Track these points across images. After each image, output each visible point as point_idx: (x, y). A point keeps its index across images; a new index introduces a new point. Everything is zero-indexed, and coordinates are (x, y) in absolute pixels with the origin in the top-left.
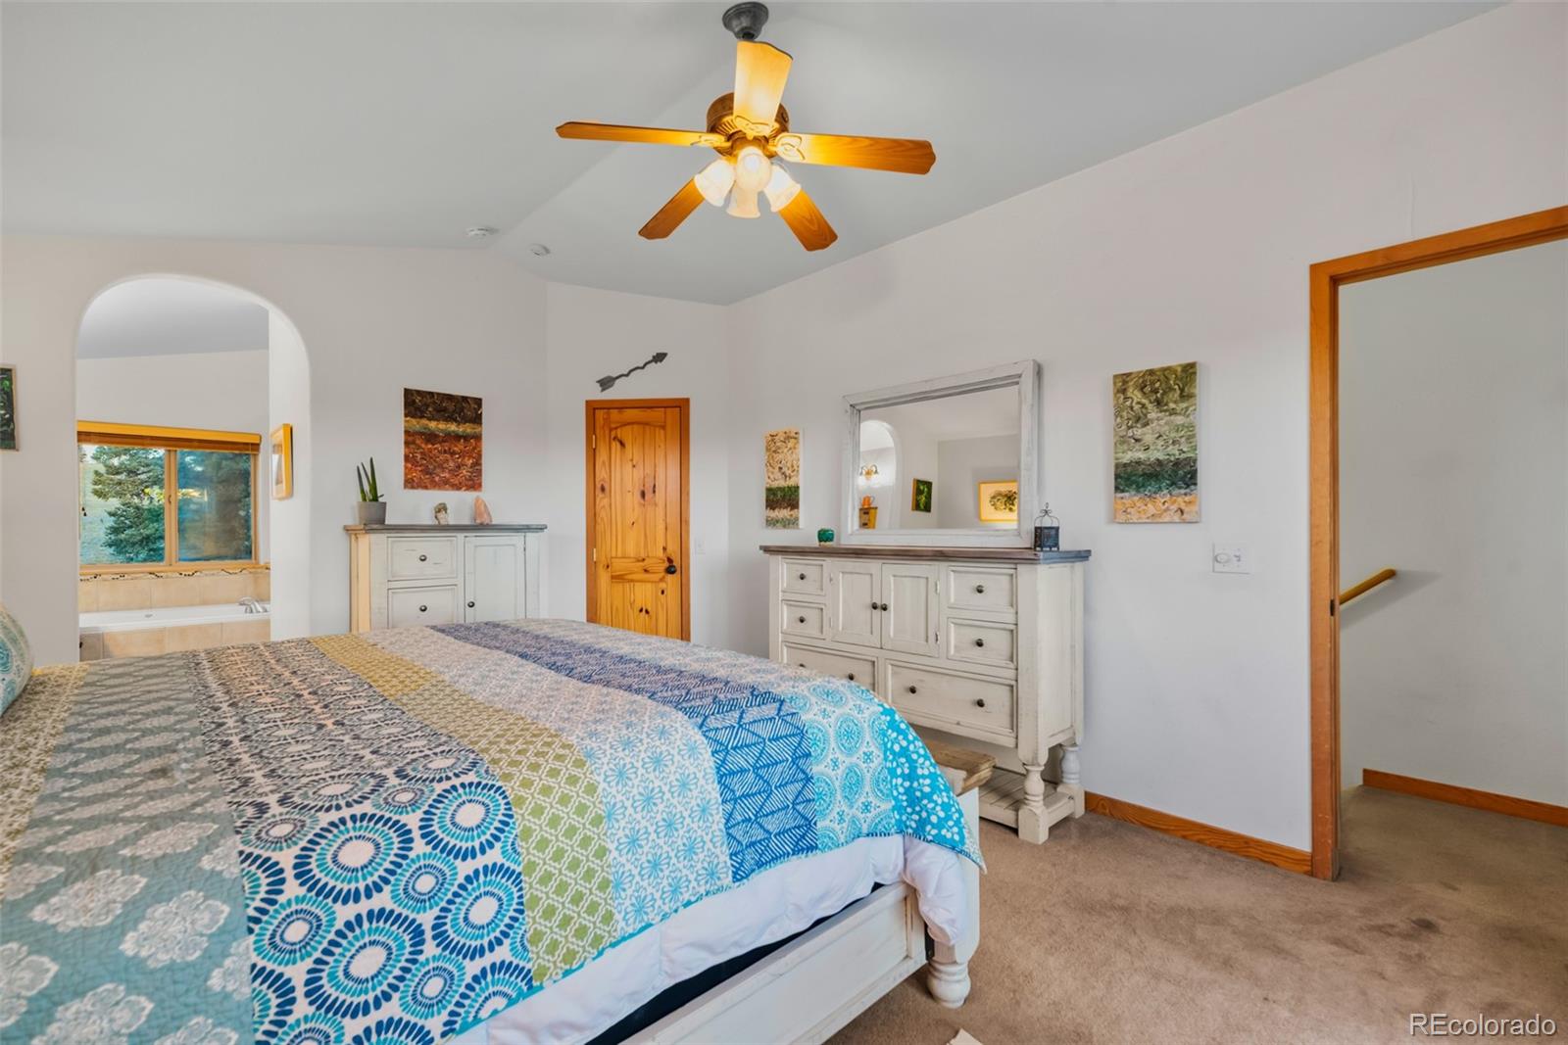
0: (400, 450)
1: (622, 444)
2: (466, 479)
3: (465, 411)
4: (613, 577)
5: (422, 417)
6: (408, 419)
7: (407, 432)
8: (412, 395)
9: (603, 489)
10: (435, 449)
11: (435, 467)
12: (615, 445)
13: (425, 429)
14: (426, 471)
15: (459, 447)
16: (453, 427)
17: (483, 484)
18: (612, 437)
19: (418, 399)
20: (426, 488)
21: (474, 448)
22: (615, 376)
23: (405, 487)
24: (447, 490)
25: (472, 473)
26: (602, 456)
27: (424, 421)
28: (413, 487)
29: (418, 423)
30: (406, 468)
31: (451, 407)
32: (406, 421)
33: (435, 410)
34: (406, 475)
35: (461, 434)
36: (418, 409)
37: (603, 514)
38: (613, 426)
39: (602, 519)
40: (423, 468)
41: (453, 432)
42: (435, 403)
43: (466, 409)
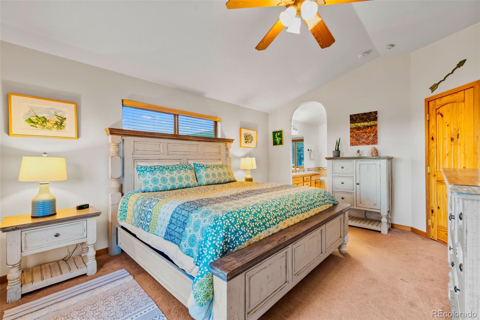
0: (349, 134)
1: (442, 115)
2: (371, 141)
3: (371, 117)
4: (437, 181)
5: (355, 123)
6: (351, 124)
7: (351, 128)
8: (352, 116)
9: (433, 139)
10: (360, 132)
11: (360, 138)
12: (439, 116)
13: (356, 126)
14: (357, 140)
15: (369, 130)
16: (366, 124)
17: (378, 142)
18: (437, 113)
19: (354, 117)
20: (357, 145)
21: (374, 130)
22: (437, 83)
23: (351, 145)
24: (364, 145)
25: (373, 138)
26: (432, 123)
27: (356, 124)
28: (353, 145)
29: (354, 125)
30: (351, 139)
31: (365, 117)
32: (351, 125)
33: (359, 119)
34: (351, 142)
35: (369, 125)
36: (354, 120)
37: (433, 151)
38: (437, 107)
39: (432, 153)
40: (356, 139)
41: (366, 125)
42: (360, 117)
43: (372, 116)
